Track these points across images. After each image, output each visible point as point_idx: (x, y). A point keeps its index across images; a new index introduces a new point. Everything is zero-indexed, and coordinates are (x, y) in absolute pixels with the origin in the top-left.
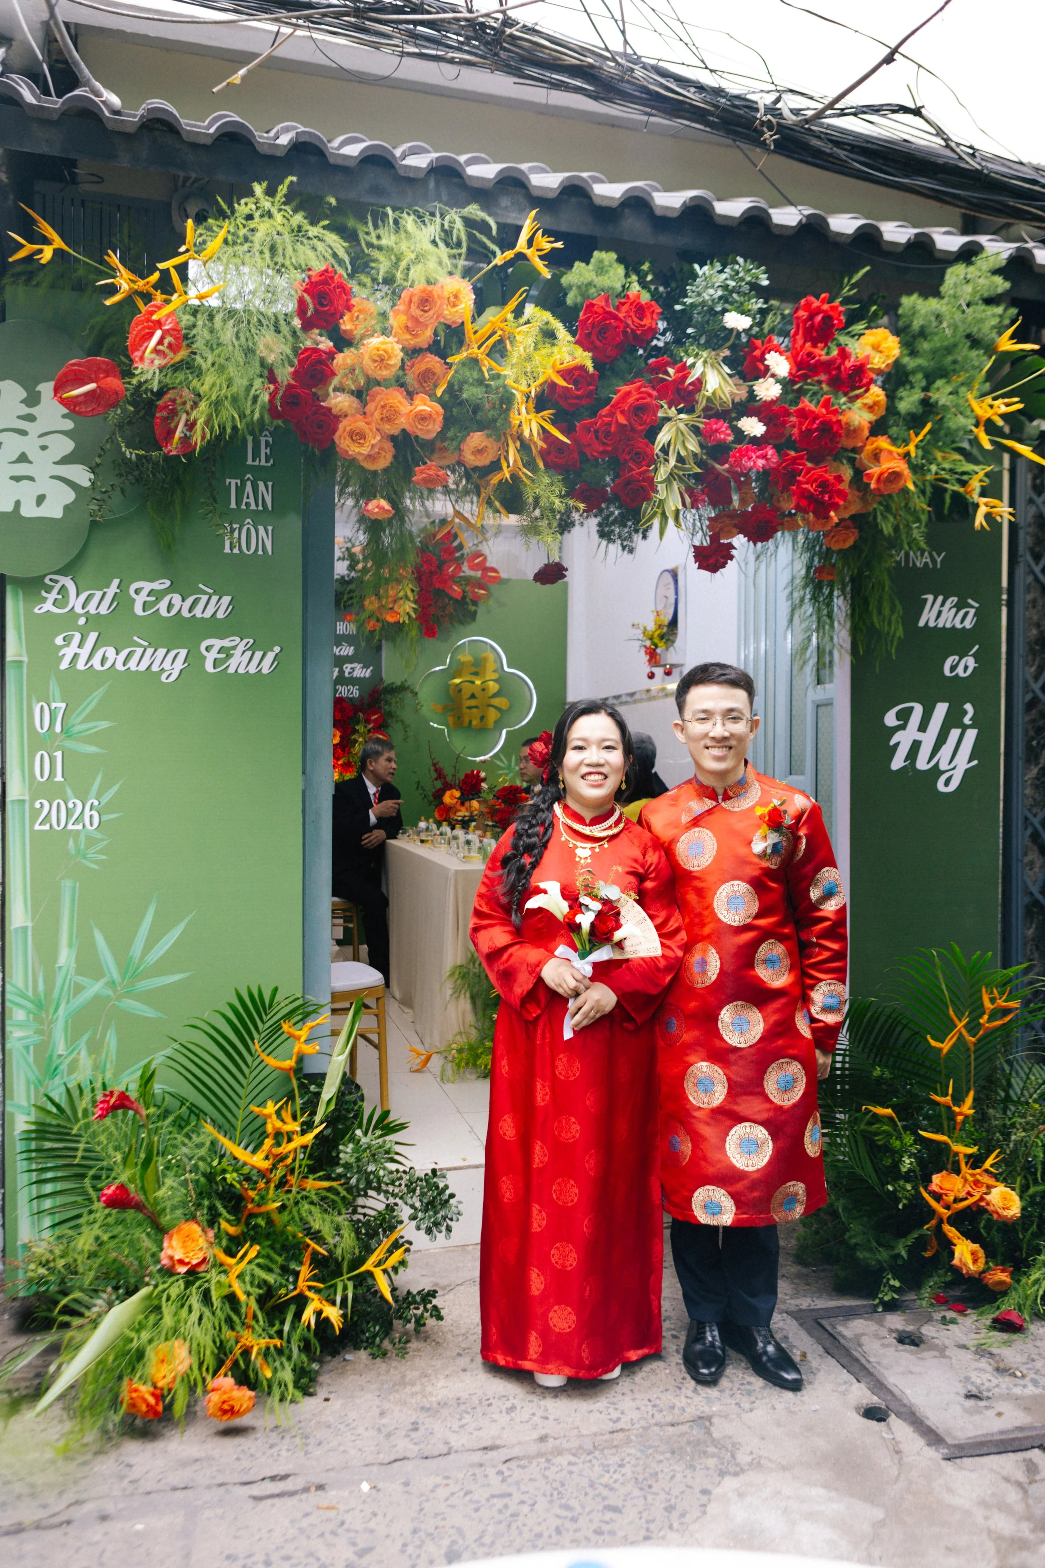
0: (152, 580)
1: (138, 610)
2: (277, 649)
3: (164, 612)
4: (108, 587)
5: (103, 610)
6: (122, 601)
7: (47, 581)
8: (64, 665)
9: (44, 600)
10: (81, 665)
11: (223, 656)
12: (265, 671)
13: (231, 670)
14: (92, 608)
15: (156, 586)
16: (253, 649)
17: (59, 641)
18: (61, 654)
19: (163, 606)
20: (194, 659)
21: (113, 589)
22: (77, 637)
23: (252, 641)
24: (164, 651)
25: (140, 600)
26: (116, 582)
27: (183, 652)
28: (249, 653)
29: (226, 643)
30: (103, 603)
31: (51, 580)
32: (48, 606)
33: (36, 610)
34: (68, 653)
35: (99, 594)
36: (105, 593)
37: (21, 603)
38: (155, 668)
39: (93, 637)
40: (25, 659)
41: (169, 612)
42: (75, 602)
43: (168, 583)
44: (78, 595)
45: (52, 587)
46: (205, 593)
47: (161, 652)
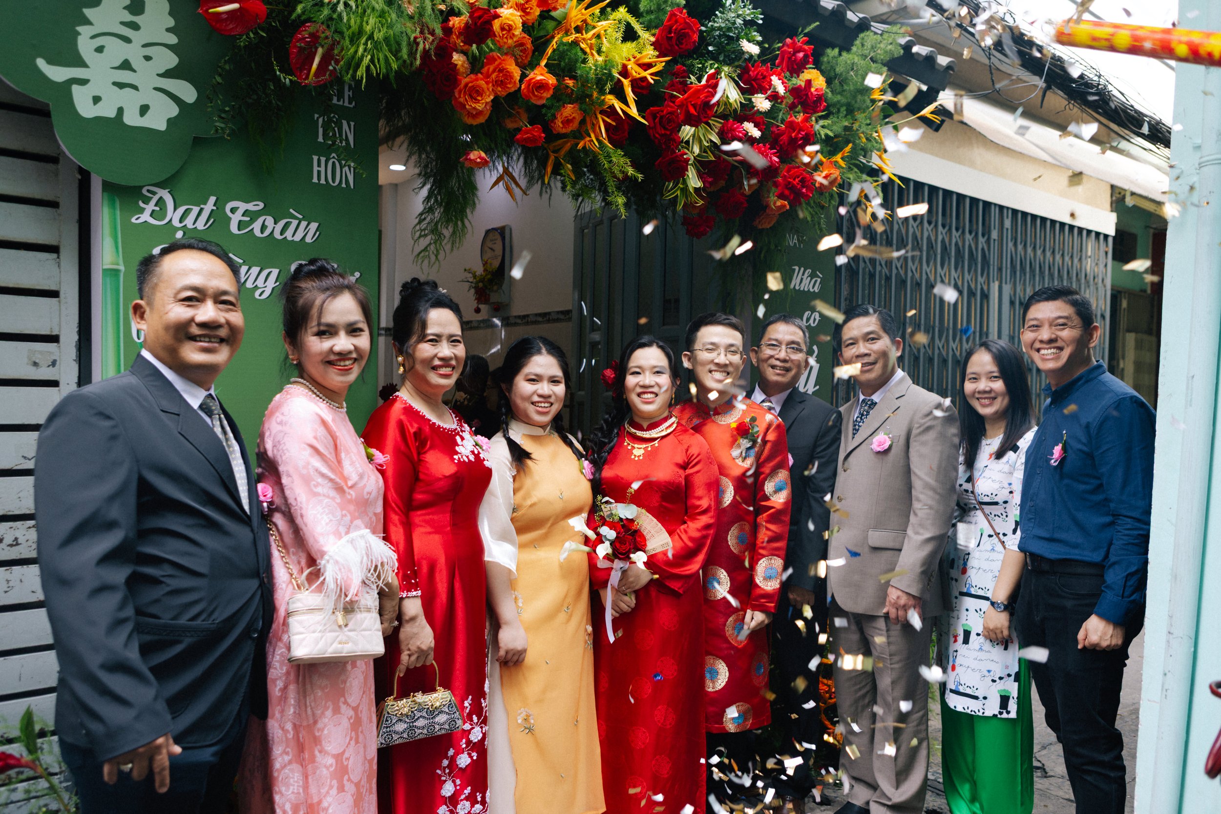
0: (247, 202)
1: (234, 228)
3: (257, 232)
4: (205, 204)
5: (200, 225)
6: (219, 218)
9: (142, 211)
14: (189, 222)
15: (251, 207)
19: (257, 226)
21: (209, 206)
24: (258, 269)
25: (236, 218)
26: (213, 199)
31: (148, 191)
32: (145, 217)
33: (133, 220)
35: (196, 210)
36: (201, 210)
40: (122, 268)
41: (262, 232)
42: (173, 216)
43: (261, 205)
44: (175, 209)
45: (150, 199)
46: (296, 218)
47: (255, 270)
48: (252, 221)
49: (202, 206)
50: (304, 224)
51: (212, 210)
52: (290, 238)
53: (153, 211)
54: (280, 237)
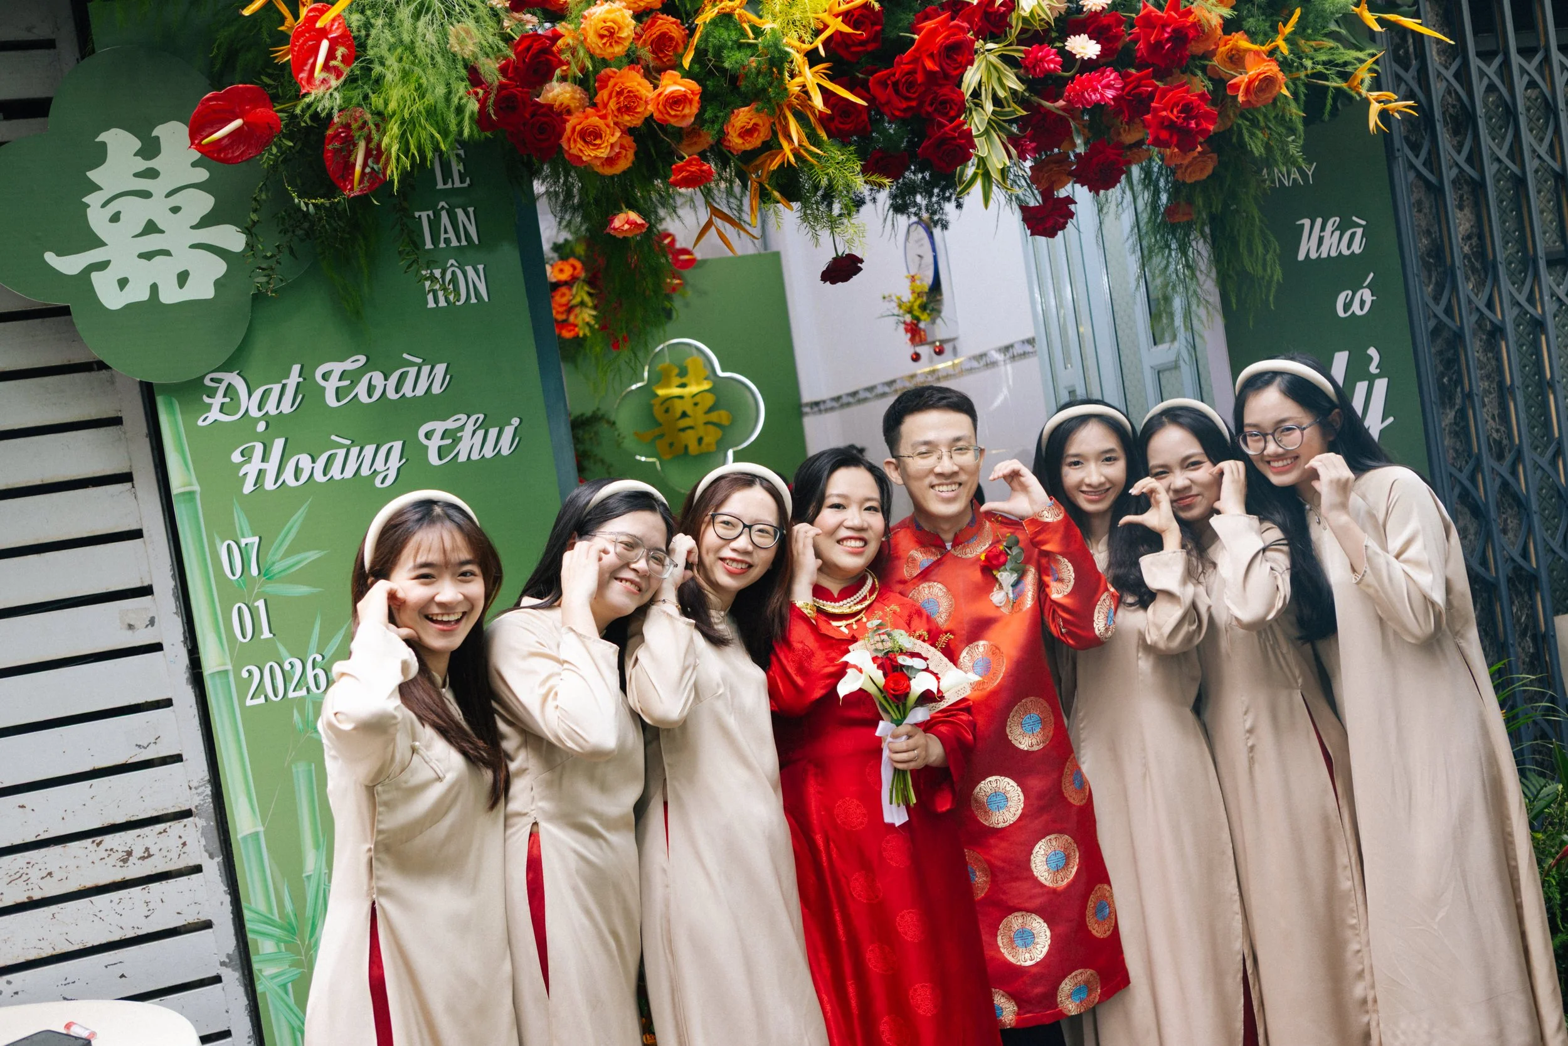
0: (342, 359)
1: (331, 400)
2: (515, 421)
3: (364, 398)
4: (288, 377)
6: (308, 392)
7: (207, 382)
8: (248, 487)
10: (269, 484)
11: (449, 441)
12: (505, 452)
13: (462, 458)
15: (349, 365)
16: (485, 426)
17: (236, 457)
18: (241, 474)
19: (361, 389)
20: (413, 453)
21: (294, 379)
22: (259, 448)
23: (482, 417)
25: (331, 387)
26: (296, 368)
27: (398, 445)
28: (480, 433)
29: (450, 424)
30: (284, 398)
31: (212, 380)
32: (214, 414)
34: (251, 470)
35: (276, 388)
36: (284, 386)
37: (179, 418)
38: (365, 471)
39: (279, 444)
40: (196, 488)
41: (370, 396)
43: (363, 359)
44: (250, 396)
46: (412, 364)
48: (354, 383)
49: (284, 382)
50: (426, 369)
51: (298, 383)
52: (409, 394)
53: (223, 404)
54: (396, 397)
